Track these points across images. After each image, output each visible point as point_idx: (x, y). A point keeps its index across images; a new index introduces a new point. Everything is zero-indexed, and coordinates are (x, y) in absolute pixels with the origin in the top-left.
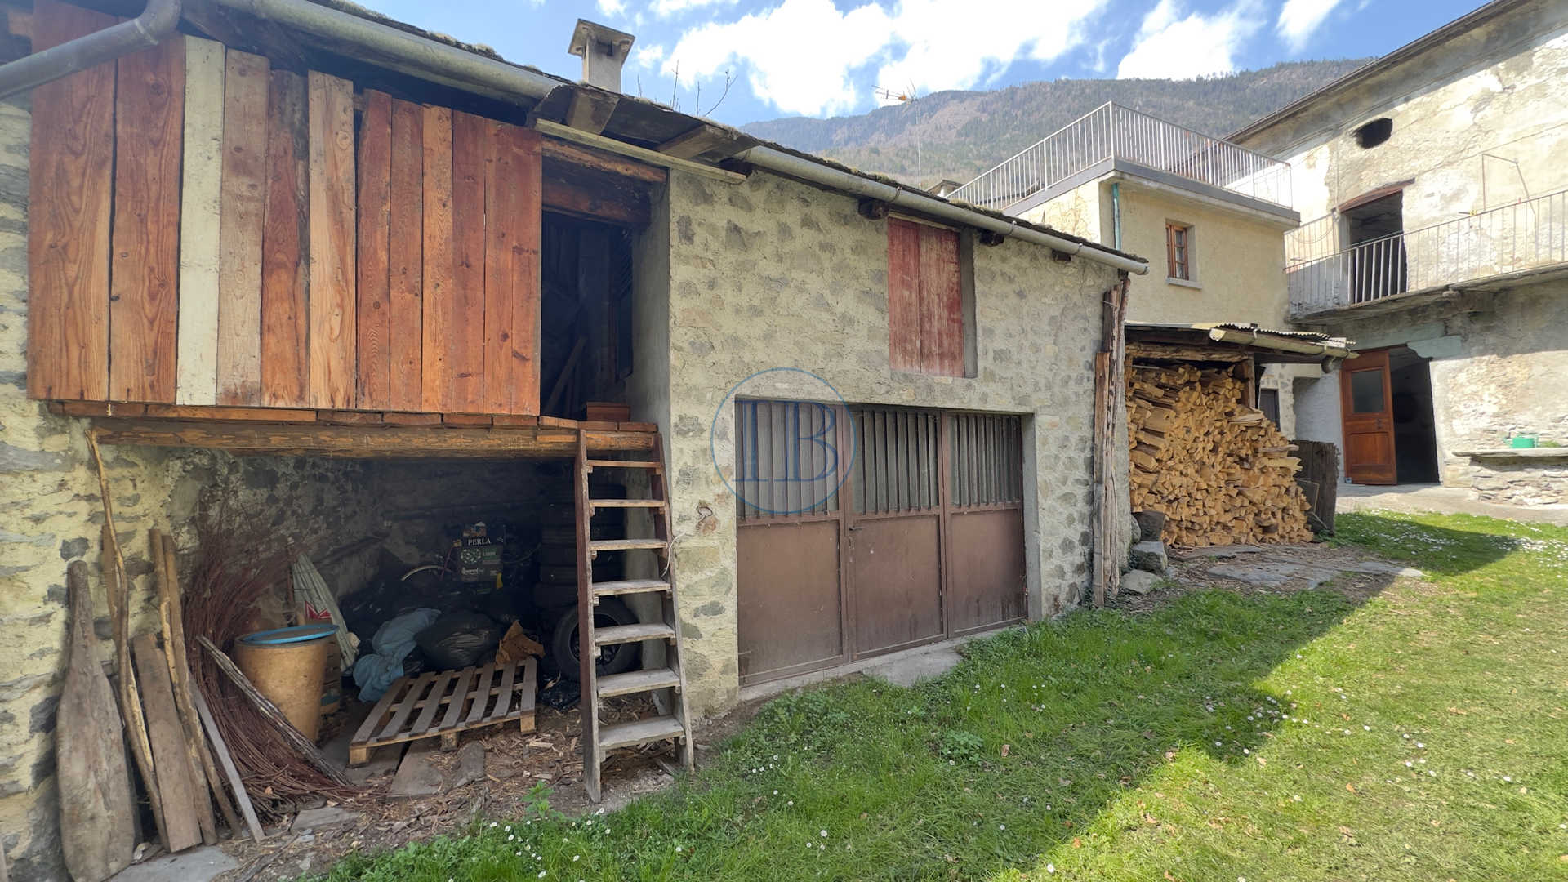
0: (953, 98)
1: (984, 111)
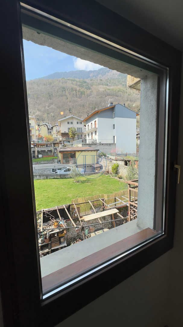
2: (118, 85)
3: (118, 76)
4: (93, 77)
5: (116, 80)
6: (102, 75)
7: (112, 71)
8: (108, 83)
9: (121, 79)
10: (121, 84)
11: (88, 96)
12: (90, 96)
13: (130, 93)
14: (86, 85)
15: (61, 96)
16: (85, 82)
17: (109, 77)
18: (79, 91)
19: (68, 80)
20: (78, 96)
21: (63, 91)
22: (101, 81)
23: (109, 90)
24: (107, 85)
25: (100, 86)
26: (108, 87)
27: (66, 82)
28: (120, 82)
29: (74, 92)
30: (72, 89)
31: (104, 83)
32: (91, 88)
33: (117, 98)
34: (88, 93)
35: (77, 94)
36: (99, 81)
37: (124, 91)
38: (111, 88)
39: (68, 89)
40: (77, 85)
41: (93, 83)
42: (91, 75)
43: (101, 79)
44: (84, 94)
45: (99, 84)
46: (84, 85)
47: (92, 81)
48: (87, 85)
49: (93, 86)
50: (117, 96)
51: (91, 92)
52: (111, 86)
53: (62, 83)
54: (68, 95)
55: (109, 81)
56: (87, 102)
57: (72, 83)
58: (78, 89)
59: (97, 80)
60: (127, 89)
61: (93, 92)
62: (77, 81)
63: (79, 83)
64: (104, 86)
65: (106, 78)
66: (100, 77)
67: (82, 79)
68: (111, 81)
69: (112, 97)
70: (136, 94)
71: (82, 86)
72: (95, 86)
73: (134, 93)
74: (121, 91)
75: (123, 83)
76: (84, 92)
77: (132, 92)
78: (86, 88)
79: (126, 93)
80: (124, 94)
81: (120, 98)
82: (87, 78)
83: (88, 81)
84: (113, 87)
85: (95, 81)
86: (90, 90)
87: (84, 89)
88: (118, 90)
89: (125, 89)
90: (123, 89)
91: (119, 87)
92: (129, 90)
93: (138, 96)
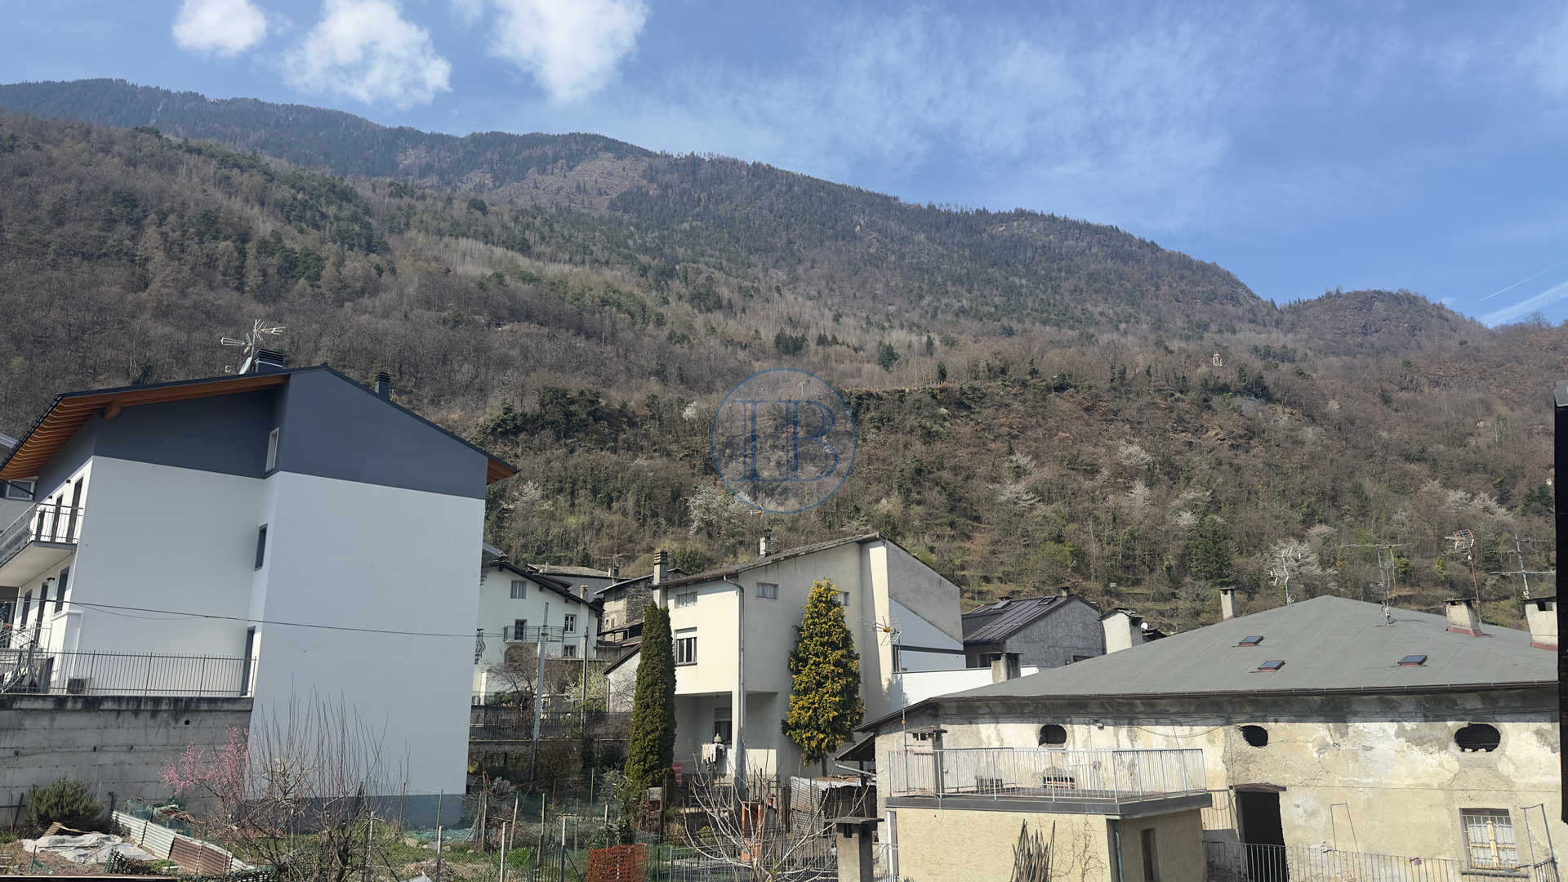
0: (607, 149)
1: (652, 180)
2: (607, 263)
3: (613, 206)
4: (423, 174)
5: (594, 230)
6: (495, 178)
7: (571, 168)
8: (532, 237)
9: (632, 229)
10: (625, 257)
11: (345, 292)
12: (366, 301)
13: (690, 327)
14: (345, 214)
15: (86, 257)
16: (346, 196)
17: (544, 201)
18: (264, 248)
19: (190, 151)
20: (253, 278)
21: (111, 222)
22: (478, 214)
23: (528, 279)
24: (525, 248)
25: (465, 243)
26: (524, 262)
27: (167, 166)
28: (627, 247)
29: (224, 245)
30: (210, 225)
31: (497, 231)
32: (392, 241)
33: (581, 343)
34: (345, 272)
35: (250, 261)
36: (459, 209)
37: (644, 308)
38: (553, 270)
39: (172, 218)
40: (262, 204)
41: (408, 216)
42: (409, 158)
43: (485, 197)
44: (312, 271)
45: (458, 230)
46: (332, 210)
47: (407, 200)
48: (355, 219)
49: (411, 233)
50: (589, 337)
51: (380, 271)
52: (553, 259)
53: (131, 162)
54: (159, 256)
55: (538, 222)
56: (326, 341)
57: (225, 182)
58: (265, 226)
59: (449, 200)
60: (666, 302)
61: (393, 271)
62: (270, 177)
63: (283, 193)
64: (499, 251)
65: (523, 202)
66: (480, 187)
67: (325, 172)
68: (556, 227)
69: (545, 330)
70: (729, 342)
71: (309, 214)
72: (421, 238)
73: (713, 330)
74: (619, 307)
75: (644, 259)
76: (319, 259)
77: (699, 321)
78: (344, 239)
79: (660, 321)
80: (638, 327)
81: (609, 350)
82: (370, 173)
83: (369, 193)
84: (567, 268)
85: (429, 201)
86: (372, 255)
87: (323, 242)
88: (599, 292)
89: (651, 299)
90: (637, 292)
91: (608, 274)
92: (678, 311)
93: (742, 355)
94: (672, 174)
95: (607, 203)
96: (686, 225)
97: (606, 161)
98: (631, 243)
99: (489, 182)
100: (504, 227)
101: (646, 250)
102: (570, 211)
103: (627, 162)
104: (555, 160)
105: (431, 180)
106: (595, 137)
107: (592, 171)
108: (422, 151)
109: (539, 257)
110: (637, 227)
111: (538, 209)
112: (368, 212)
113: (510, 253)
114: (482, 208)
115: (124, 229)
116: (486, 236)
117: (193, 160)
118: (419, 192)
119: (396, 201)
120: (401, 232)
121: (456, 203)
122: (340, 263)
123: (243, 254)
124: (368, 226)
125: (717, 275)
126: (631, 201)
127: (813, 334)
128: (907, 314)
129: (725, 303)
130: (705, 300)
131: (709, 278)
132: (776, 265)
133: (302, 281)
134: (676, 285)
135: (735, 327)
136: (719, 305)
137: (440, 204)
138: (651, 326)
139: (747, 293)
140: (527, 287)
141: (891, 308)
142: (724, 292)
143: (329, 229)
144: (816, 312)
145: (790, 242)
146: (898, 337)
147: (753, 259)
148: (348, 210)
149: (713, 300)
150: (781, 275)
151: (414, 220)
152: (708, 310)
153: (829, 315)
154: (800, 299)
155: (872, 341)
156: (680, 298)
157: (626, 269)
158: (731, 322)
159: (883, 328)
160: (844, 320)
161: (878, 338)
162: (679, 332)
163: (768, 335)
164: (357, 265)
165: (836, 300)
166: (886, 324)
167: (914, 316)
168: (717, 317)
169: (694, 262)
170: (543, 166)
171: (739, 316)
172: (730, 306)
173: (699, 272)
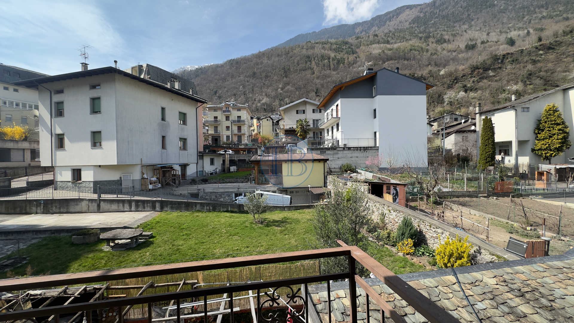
2: (410, 39)
3: (410, 24)
4: (361, 33)
5: (405, 32)
6: (378, 27)
7: (397, 17)
8: (389, 39)
9: (416, 28)
10: (415, 36)
11: (351, 64)
12: (355, 65)
13: (436, 50)
15: (304, 70)
16: (346, 43)
17: (391, 29)
18: (333, 60)
19: (316, 43)
20: (332, 66)
21: (306, 62)
22: (376, 37)
23: (390, 50)
24: (388, 42)
25: (374, 46)
26: (388, 46)
27: (313, 48)
28: (415, 33)
29: (326, 61)
30: (323, 57)
31: (381, 40)
32: (357, 50)
33: (406, 62)
34: (349, 60)
35: (331, 63)
36: (371, 38)
37: (422, 49)
38: (395, 46)
39: (316, 58)
40: (331, 50)
41: (360, 43)
42: (358, 30)
43: (377, 33)
44: (343, 62)
45: (372, 43)
46: (344, 47)
47: (359, 39)
48: (349, 48)
49: (362, 47)
50: (408, 60)
51: (356, 58)
52: (395, 43)
53: (307, 49)
54: (315, 67)
55: (391, 34)
56: (348, 76)
57: (323, 48)
58: (332, 55)
59: (369, 36)
60: (428, 45)
61: (359, 57)
62: (331, 44)
63: (334, 46)
64: (382, 45)
65: (386, 31)
66: (375, 31)
67: (341, 39)
68: (396, 34)
69: (396, 61)
70: (449, 51)
71: (340, 50)
72: (364, 48)
73: (444, 49)
74: (415, 50)
75: (420, 35)
76: (344, 59)
77: (439, 48)
78: (347, 53)
79: (427, 51)
80: (421, 54)
81: (413, 62)
82: (350, 36)
83: (351, 41)
84: (399, 44)
85: (364, 38)
86: (354, 55)
87: (344, 55)
88: (409, 48)
89: (424, 45)
90: (420, 45)
91: (411, 42)
92: (432, 46)
93: (454, 54)
94: (427, 8)
95: (408, 23)
96: (433, 22)
97: (407, 12)
98: (416, 32)
99: (377, 29)
100: (382, 38)
101: (421, 33)
102: (398, 29)
103: (413, 10)
104: (393, 17)
105: (364, 33)
106: (404, 6)
107: (403, 17)
108: (360, 27)
109: (392, 44)
110: (418, 27)
111: (390, 31)
112: (352, 45)
113: (385, 45)
114: (376, 35)
115: (309, 63)
116: (379, 43)
117: (317, 45)
118: (362, 37)
119: (357, 41)
120: (359, 48)
121: (370, 37)
122: (348, 58)
123: (329, 62)
124: (352, 48)
125: (444, 33)
126: (416, 20)
127: (479, 42)
128: (517, 25)
129: (447, 40)
130: (441, 41)
131: (442, 34)
132: (464, 24)
133: (341, 65)
134: (431, 40)
135: (450, 46)
136: (445, 41)
137: (367, 38)
138: (425, 53)
139: (454, 35)
140: (390, 52)
141: (510, 25)
142: (446, 37)
143: (345, 51)
144: (480, 34)
145: (469, 15)
146: (513, 34)
147: (455, 25)
148: (348, 46)
149: (443, 40)
150: (466, 26)
151: (362, 44)
152: (442, 44)
153: (485, 34)
154: (473, 32)
155: (503, 38)
156: (432, 43)
157: (415, 39)
158: (449, 45)
159: (507, 32)
160: (491, 34)
161: (505, 36)
162: (433, 52)
163: (462, 46)
164: (351, 58)
165: (487, 28)
166: (508, 31)
167: (520, 25)
168: (445, 46)
169: (436, 31)
170: (390, 20)
171: (452, 43)
172: (449, 40)
173: (438, 34)
